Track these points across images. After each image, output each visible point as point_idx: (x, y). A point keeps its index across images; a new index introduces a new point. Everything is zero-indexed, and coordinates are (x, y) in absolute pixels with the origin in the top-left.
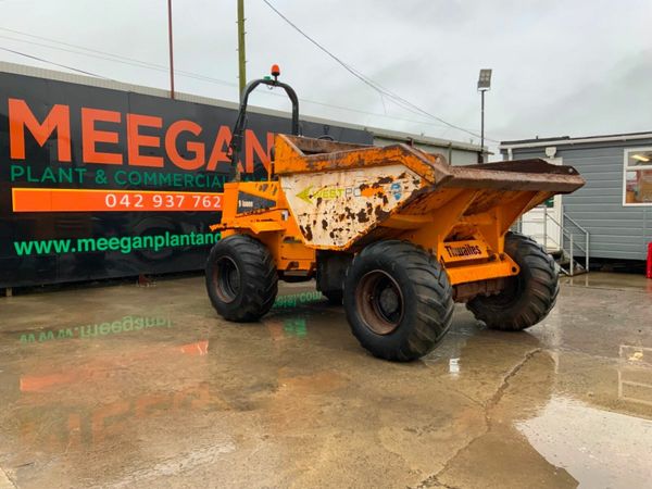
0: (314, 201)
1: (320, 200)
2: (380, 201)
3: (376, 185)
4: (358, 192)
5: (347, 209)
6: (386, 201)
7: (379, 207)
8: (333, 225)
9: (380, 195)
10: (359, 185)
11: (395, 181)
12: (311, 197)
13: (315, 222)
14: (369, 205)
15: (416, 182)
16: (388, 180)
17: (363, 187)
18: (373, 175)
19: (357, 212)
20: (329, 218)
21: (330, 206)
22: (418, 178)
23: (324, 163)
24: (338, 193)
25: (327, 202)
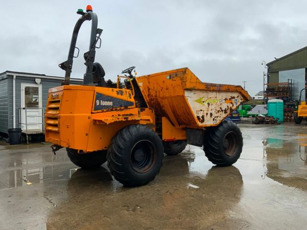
0: (206, 104)
1: (209, 104)
2: (231, 105)
3: (230, 99)
4: (224, 101)
5: (221, 108)
6: (233, 106)
7: (231, 107)
8: (215, 115)
9: (231, 103)
10: (224, 98)
11: (236, 98)
12: (203, 102)
13: (207, 114)
14: (228, 107)
15: (241, 99)
16: (234, 98)
17: (226, 99)
18: (229, 95)
19: (224, 109)
20: (213, 112)
21: (213, 107)
22: (242, 98)
23: (214, 88)
24: (216, 101)
25: (212, 105)
